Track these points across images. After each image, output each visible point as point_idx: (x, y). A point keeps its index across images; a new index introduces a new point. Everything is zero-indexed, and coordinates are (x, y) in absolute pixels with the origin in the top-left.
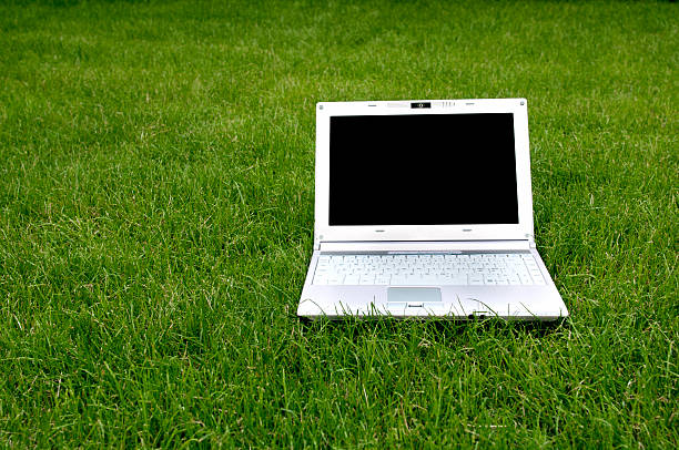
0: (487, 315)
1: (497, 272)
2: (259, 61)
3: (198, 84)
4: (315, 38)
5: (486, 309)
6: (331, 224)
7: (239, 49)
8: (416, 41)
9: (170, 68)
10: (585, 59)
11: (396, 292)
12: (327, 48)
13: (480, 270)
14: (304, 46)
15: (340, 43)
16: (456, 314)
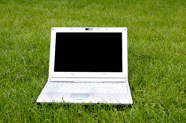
0: (104, 103)
1: (111, 89)
2: (41, 13)
3: (17, 20)
4: (65, 5)
5: (103, 101)
6: (55, 71)
7: (35, 8)
8: (103, 7)
9: (7, 15)
10: (165, 15)
11: (73, 95)
12: (69, 9)
13: (106, 88)
14: (60, 8)
15: (75, 7)
16: (93, 103)
